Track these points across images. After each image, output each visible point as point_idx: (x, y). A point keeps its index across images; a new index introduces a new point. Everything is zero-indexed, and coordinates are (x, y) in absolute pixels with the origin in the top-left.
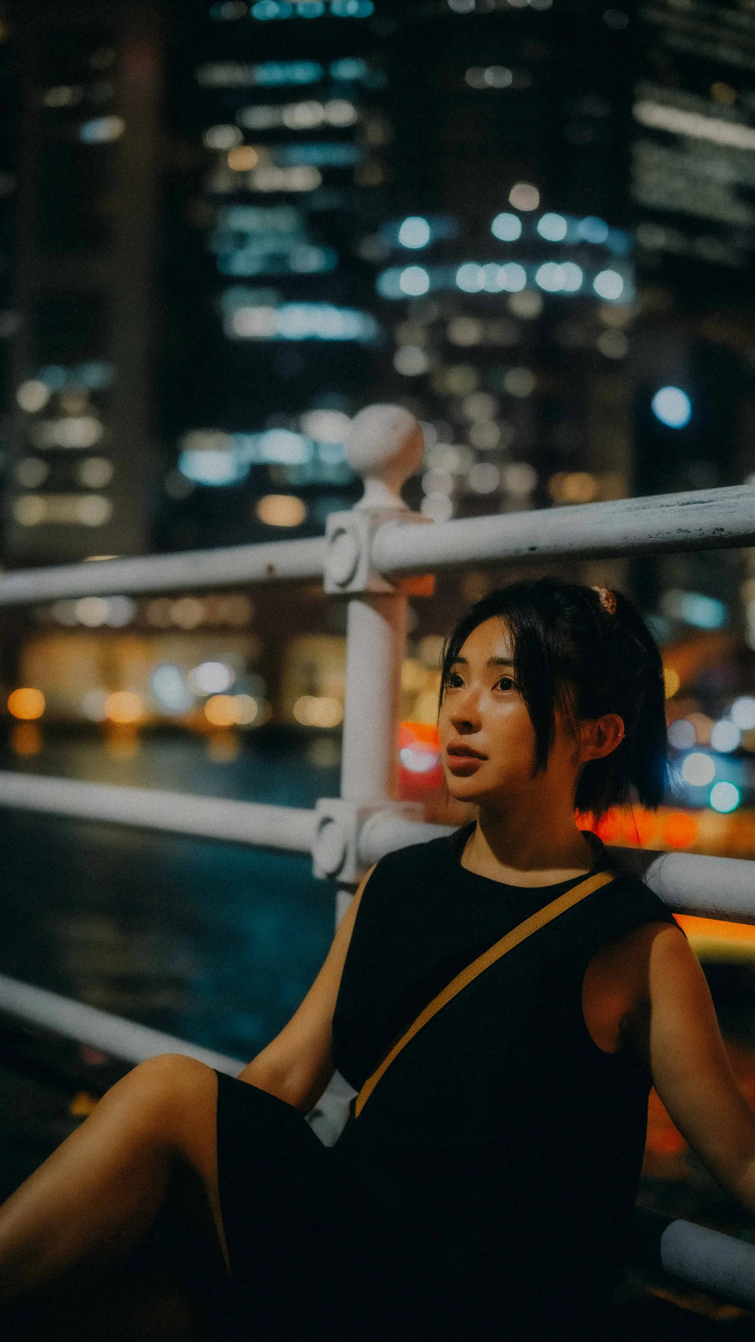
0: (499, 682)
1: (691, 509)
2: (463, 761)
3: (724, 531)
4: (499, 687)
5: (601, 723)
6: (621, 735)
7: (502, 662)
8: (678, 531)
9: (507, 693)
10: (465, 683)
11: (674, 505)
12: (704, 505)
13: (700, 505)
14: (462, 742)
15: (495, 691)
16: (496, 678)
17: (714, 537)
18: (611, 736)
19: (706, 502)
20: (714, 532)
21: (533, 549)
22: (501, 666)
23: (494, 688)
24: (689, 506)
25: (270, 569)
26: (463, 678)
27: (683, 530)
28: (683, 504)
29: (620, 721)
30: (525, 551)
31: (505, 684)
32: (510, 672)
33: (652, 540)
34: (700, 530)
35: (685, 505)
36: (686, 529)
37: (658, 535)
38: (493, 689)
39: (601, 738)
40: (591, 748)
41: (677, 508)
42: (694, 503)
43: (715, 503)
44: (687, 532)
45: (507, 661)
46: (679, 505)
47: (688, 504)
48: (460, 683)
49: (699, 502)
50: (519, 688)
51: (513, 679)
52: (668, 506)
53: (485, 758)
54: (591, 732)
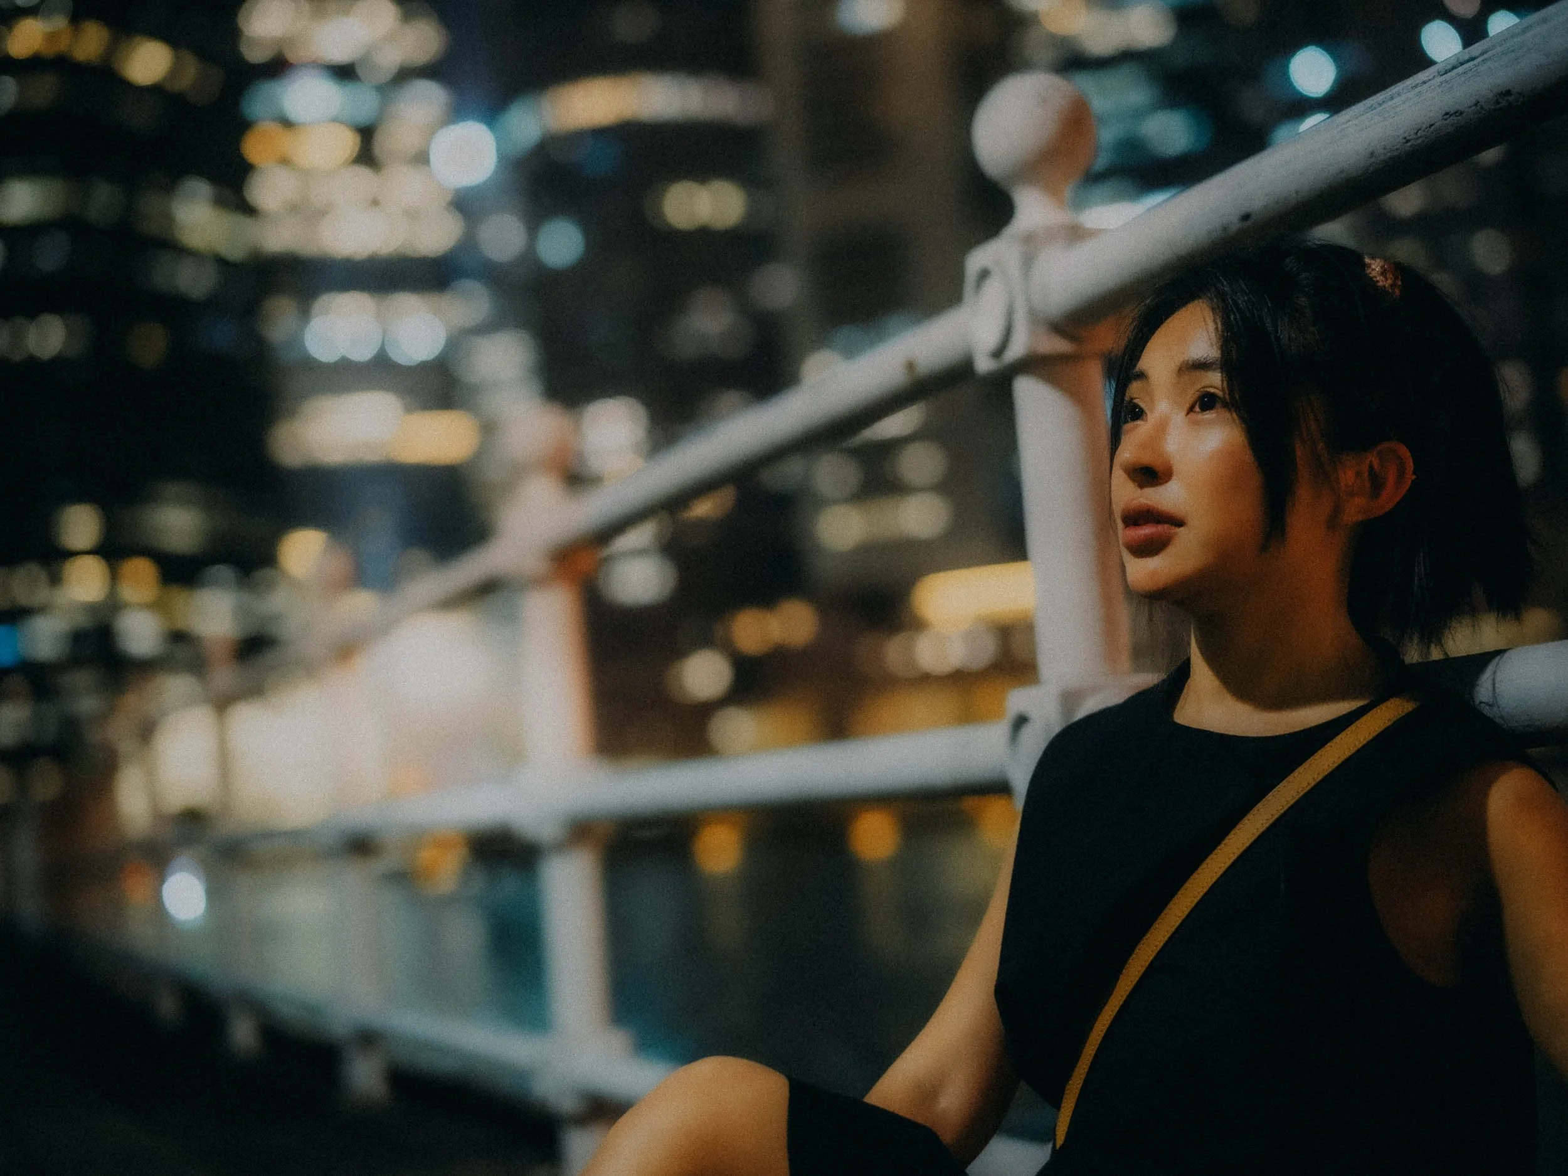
0: (1197, 402)
1: (1459, 75)
2: (1146, 531)
3: (1511, 94)
4: (1197, 409)
5: (1372, 458)
6: (1410, 477)
7: (1201, 366)
8: (1446, 117)
9: (1209, 415)
10: (1147, 411)
11: (1434, 77)
12: (1475, 62)
13: (1471, 64)
14: (1143, 501)
15: (1192, 415)
16: (1191, 395)
17: (1500, 109)
18: (1391, 478)
19: (1478, 57)
20: (1497, 101)
21: (1246, 217)
22: (1198, 373)
23: (1191, 410)
24: (1456, 71)
25: (910, 366)
26: (1142, 405)
27: (1452, 112)
28: (1446, 72)
29: (1404, 452)
30: (1236, 226)
31: (1206, 402)
32: (1214, 380)
33: (1411, 146)
34: (1476, 105)
35: (1450, 71)
36: (1455, 110)
37: (1416, 133)
38: (1188, 413)
39: (1376, 483)
40: (1359, 501)
41: (1439, 79)
42: (1462, 64)
43: (1490, 53)
44: (1457, 114)
45: (1207, 362)
46: (1441, 75)
47: (1454, 68)
48: (1140, 413)
49: (1468, 61)
50: (1230, 405)
51: (1220, 394)
52: (1424, 83)
53: (1179, 523)
54: (1358, 474)
